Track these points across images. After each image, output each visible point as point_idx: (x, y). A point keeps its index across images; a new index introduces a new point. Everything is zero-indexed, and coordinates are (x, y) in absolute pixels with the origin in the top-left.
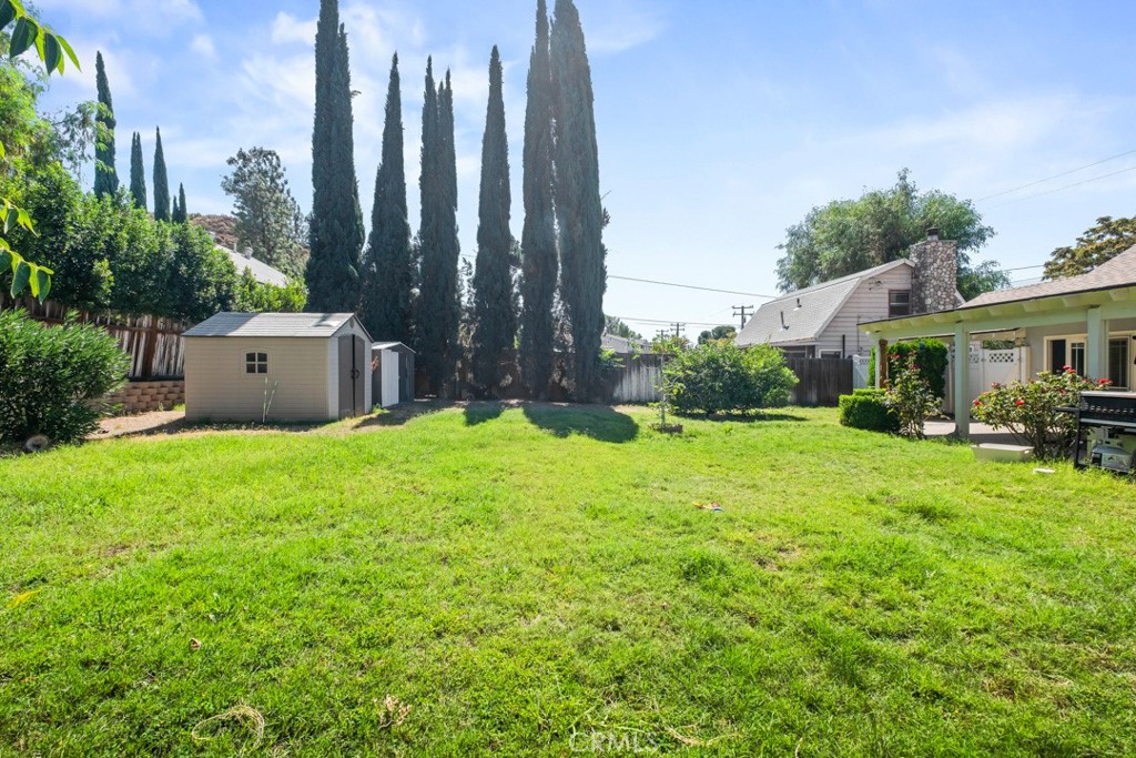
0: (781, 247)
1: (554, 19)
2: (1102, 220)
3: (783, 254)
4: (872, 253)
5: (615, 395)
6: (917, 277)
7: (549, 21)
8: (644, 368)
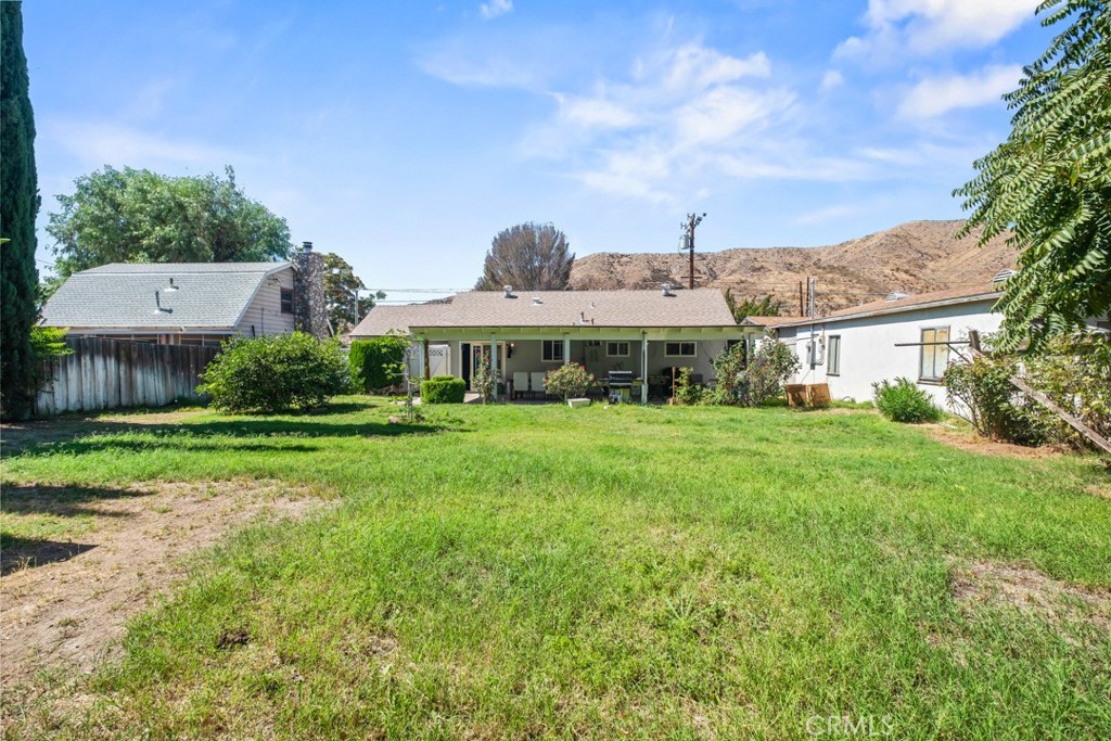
6: (300, 281)
8: (86, 360)
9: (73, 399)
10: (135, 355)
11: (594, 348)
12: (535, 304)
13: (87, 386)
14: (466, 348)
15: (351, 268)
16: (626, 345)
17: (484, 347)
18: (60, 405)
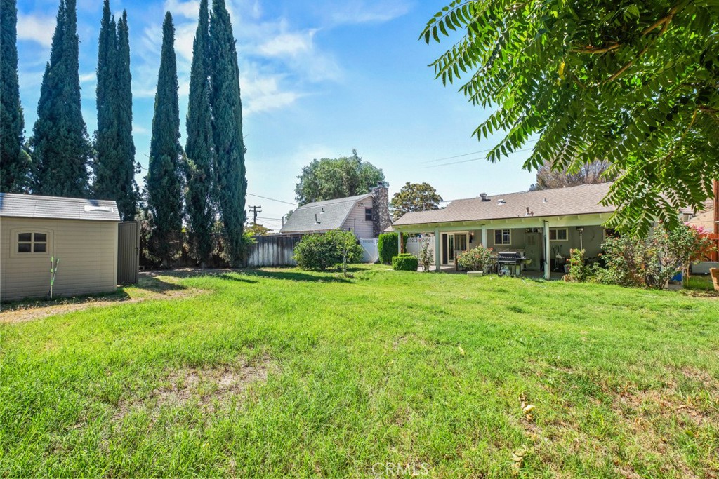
0: (298, 177)
1: (212, 12)
2: (408, 183)
3: (299, 181)
4: (345, 187)
5: (249, 262)
6: (375, 203)
7: (209, 12)
8: (266, 245)
9: (261, 261)
10: (285, 243)
11: (531, 234)
12: (500, 204)
13: (266, 256)
14: (445, 236)
15: (435, 191)
16: (565, 231)
17: (456, 235)
18: (256, 263)
